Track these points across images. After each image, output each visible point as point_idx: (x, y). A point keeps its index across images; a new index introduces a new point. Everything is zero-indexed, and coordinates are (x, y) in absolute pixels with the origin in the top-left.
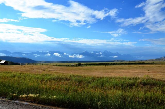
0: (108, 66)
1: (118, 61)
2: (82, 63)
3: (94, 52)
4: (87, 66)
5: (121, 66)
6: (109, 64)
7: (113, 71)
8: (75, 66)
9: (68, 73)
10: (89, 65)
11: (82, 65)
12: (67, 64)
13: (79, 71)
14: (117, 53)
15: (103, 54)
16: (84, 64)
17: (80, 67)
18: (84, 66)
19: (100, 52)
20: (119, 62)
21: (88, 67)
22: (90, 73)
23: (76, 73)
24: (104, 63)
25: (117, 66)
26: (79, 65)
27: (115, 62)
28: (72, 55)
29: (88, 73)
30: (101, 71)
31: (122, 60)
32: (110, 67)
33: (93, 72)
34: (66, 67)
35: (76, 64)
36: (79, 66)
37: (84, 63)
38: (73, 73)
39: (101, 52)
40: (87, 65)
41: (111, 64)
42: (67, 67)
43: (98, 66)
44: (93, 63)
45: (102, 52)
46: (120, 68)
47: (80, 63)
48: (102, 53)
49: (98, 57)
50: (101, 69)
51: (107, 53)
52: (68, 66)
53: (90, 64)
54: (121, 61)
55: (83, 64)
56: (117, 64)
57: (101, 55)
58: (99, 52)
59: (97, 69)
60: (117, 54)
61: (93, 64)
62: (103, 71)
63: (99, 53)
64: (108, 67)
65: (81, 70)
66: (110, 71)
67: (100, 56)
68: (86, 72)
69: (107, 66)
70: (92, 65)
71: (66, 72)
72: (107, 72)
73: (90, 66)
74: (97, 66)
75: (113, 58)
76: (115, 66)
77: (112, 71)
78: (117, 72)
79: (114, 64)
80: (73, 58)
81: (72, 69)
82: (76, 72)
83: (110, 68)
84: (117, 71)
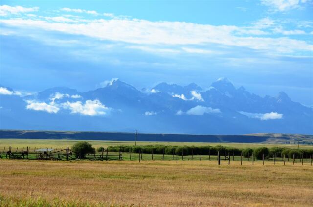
0: (233, 163)
1: (285, 138)
2: (96, 145)
3: (162, 87)
4: (120, 158)
5: (299, 164)
6: (236, 153)
7: (259, 191)
8: (59, 159)
9: (20, 194)
10: (133, 154)
11: (98, 154)
12: (18, 145)
13: (80, 185)
14: (283, 95)
15: (209, 98)
16: (105, 147)
17: (86, 165)
18: (107, 159)
19: (193, 87)
20: (292, 146)
21: (130, 164)
22: (138, 196)
23: (63, 194)
24: (214, 145)
25: (277, 163)
26: (83, 152)
27: (270, 145)
28: (44, 96)
29: (126, 196)
30: (195, 186)
31: (307, 137)
32: (244, 168)
33: (151, 191)
34: (9, 162)
35: (65, 147)
36: (83, 157)
37: (106, 145)
38: (47, 196)
39: (199, 89)
40: (125, 155)
41: (248, 154)
42: (15, 162)
43: (180, 162)
44: (154, 144)
45: (205, 91)
46: (297, 179)
47: (89, 142)
48: (203, 95)
49: (180, 112)
50: (193, 176)
51: (228, 95)
52: (23, 155)
53: (138, 150)
54: (300, 141)
55: (102, 150)
56: (278, 154)
57: (195, 103)
58: (187, 91)
59: (173, 177)
60: (282, 103)
61: (155, 151)
62: (206, 188)
63: (189, 96)
64: (234, 167)
65: (91, 181)
66: (244, 191)
67: (189, 108)
68: (119, 191)
69: (224, 163)
70: (150, 155)
71: (8, 189)
72: (225, 196)
73: (141, 158)
74: (173, 162)
75: (258, 120)
76: (268, 163)
77: (251, 190)
78: (276, 196)
79: (263, 155)
80: (53, 114)
81: (41, 172)
82: (65, 189)
83: (245, 172)
84: (278, 192)
